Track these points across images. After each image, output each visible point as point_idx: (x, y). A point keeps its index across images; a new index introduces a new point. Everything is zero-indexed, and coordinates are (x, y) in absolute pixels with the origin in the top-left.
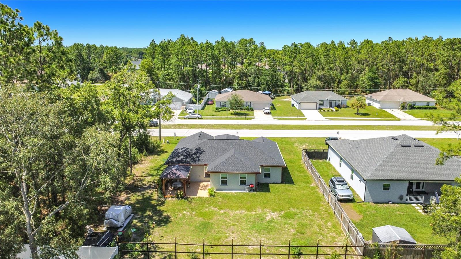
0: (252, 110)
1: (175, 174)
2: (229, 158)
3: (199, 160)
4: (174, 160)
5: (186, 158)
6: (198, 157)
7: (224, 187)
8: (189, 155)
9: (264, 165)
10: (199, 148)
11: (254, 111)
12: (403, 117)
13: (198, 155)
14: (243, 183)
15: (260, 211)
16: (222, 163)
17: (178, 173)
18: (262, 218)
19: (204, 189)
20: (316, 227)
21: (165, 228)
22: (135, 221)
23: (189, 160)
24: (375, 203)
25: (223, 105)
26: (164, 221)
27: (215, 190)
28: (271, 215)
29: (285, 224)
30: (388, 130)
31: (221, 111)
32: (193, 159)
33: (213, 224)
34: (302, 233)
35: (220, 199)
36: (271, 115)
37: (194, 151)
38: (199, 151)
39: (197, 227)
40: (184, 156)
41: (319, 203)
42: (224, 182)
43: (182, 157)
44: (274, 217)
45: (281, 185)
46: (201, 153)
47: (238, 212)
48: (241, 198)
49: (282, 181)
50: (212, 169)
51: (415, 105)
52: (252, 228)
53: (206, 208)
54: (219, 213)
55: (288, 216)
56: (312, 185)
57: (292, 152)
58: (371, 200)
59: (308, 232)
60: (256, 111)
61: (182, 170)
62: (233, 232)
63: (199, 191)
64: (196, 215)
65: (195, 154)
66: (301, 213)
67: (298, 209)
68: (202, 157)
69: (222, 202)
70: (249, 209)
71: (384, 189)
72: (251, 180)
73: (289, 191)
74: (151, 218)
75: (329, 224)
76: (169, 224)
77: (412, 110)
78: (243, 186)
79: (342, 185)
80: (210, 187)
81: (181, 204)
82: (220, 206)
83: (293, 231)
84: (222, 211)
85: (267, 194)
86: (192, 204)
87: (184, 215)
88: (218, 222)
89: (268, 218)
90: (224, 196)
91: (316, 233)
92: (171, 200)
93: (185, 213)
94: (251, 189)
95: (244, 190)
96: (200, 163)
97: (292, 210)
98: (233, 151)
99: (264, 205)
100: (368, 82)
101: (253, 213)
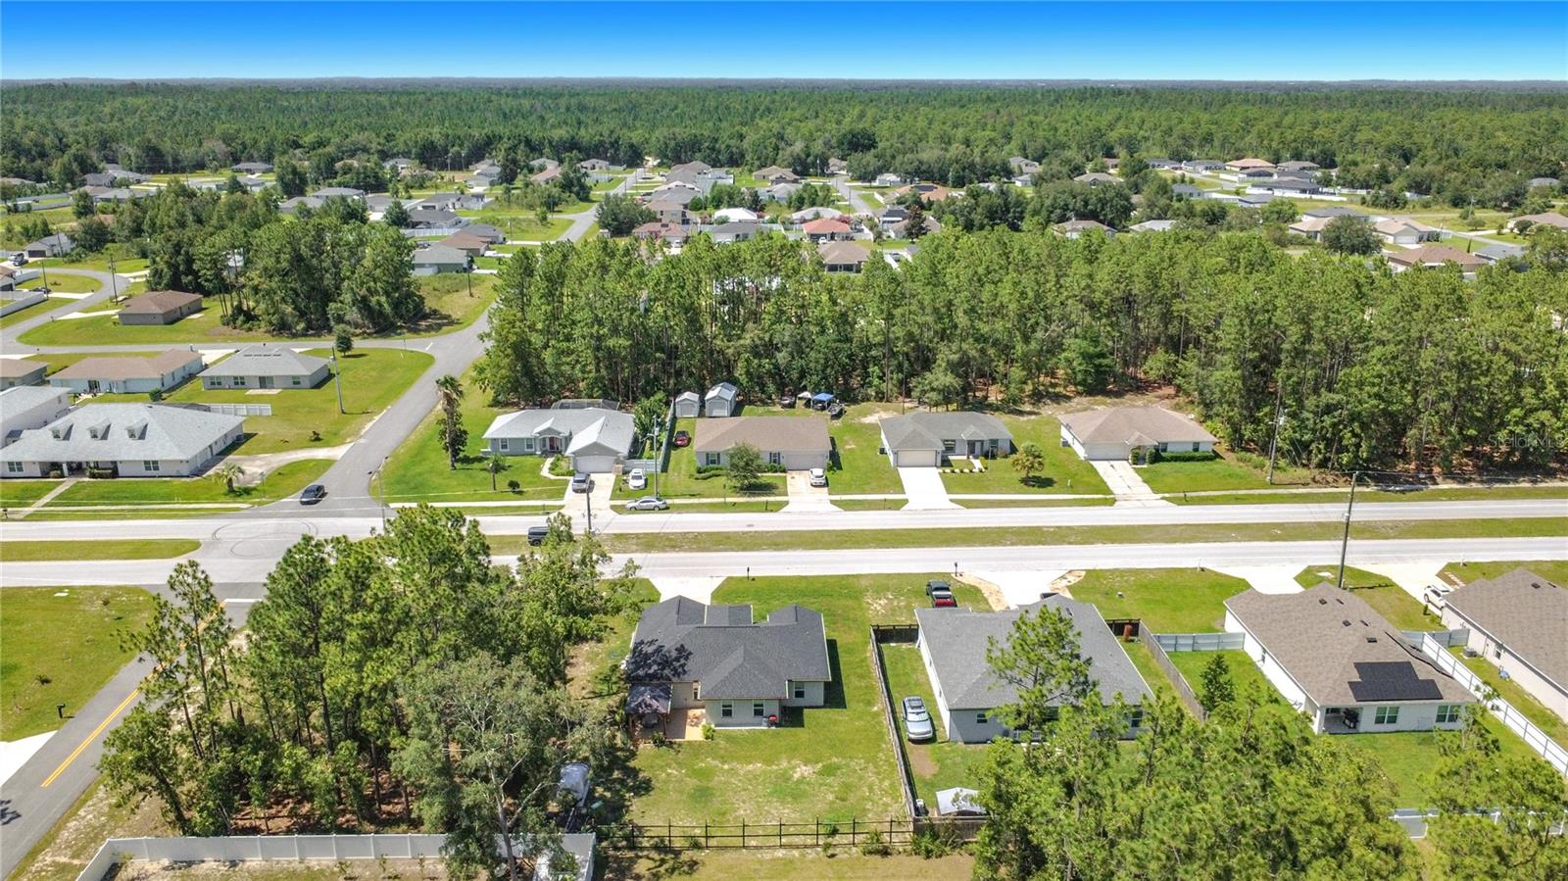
0: (784, 471)
1: (650, 705)
2: (735, 670)
3: (685, 672)
4: (641, 672)
5: (663, 669)
6: (683, 666)
7: (727, 720)
8: (667, 662)
9: (793, 679)
10: (682, 646)
11: (788, 476)
12: (1128, 491)
13: (682, 661)
14: (758, 713)
15: (785, 764)
16: (723, 682)
17: (655, 703)
18: (787, 776)
19: (696, 725)
20: (866, 789)
21: (644, 798)
22: (600, 790)
23: (666, 672)
24: (966, 743)
25: (713, 462)
26: (644, 788)
27: (713, 726)
28: (803, 771)
29: (821, 785)
30: (1070, 543)
31: (710, 477)
32: (675, 669)
33: (713, 789)
34: (843, 800)
35: (723, 743)
36: (826, 489)
37: (674, 654)
38: (683, 652)
39: (691, 796)
40: (659, 664)
41: (879, 746)
42: (727, 713)
43: (655, 667)
44: (806, 774)
45: (823, 710)
46: (687, 658)
47: (750, 767)
48: (754, 740)
49: (826, 702)
50: (708, 693)
51: (1165, 450)
52: (770, 794)
53: (702, 761)
54: (722, 769)
55: (829, 771)
56: (875, 709)
57: (855, 621)
58: (959, 738)
59: (852, 799)
60: (794, 474)
61: (660, 696)
62: (744, 802)
63: (689, 729)
64: (687, 775)
65: (677, 659)
66: (847, 765)
67: (844, 758)
68: (690, 665)
69: (726, 749)
70: (768, 762)
71: (979, 721)
72: (772, 709)
73: (835, 723)
74: (622, 782)
75: (886, 783)
76: (651, 793)
77: (1156, 465)
78: (758, 719)
79: (918, 713)
80: (704, 722)
81: (662, 756)
82: (722, 758)
83: (831, 797)
84: (726, 767)
85: (799, 730)
86: (680, 755)
87: (668, 775)
88: (721, 786)
89: (796, 776)
90: (730, 738)
91: (864, 799)
92: (646, 747)
93: (669, 771)
94: (772, 724)
95: (760, 725)
96: (686, 678)
97: (835, 760)
98: (740, 651)
99: (793, 751)
100: (1080, 364)
101: (775, 767)
